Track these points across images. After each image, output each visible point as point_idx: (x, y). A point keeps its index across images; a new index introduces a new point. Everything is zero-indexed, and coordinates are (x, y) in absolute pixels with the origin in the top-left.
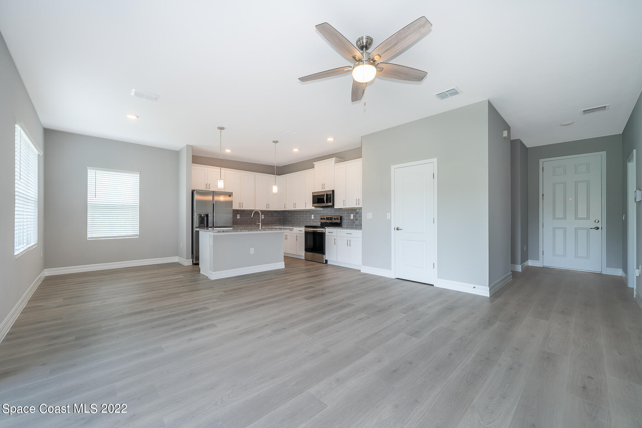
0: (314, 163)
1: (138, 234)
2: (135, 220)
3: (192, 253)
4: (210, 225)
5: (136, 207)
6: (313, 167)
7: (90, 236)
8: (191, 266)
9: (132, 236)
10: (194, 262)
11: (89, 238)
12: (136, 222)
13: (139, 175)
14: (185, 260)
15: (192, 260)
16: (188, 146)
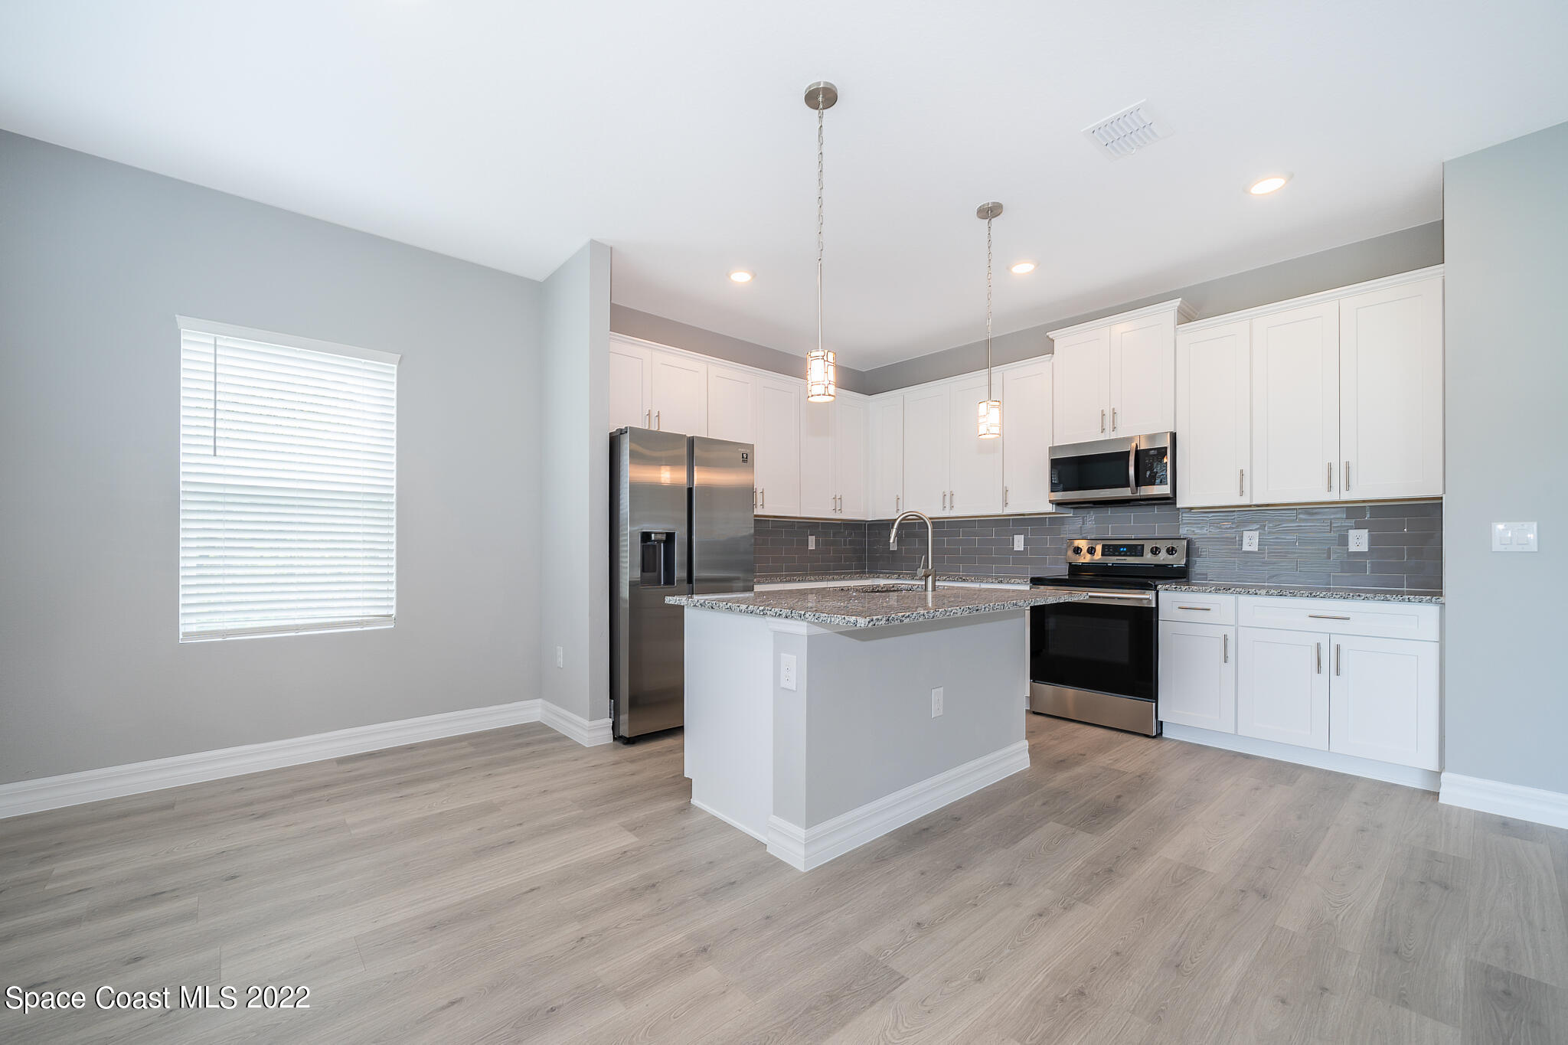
0: (1051, 335)
1: (393, 612)
2: (380, 555)
3: (613, 693)
4: (680, 573)
5: (385, 500)
6: (1049, 348)
7: (194, 629)
8: (610, 744)
9: (368, 623)
10: (624, 731)
11: (186, 634)
12: (385, 563)
13: (395, 366)
14: (586, 723)
15: (611, 721)
16: (595, 245)
